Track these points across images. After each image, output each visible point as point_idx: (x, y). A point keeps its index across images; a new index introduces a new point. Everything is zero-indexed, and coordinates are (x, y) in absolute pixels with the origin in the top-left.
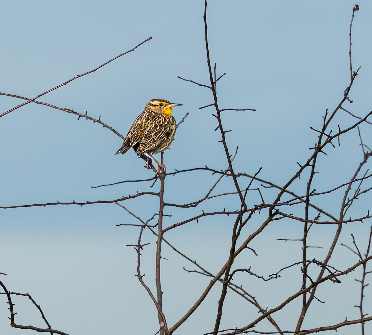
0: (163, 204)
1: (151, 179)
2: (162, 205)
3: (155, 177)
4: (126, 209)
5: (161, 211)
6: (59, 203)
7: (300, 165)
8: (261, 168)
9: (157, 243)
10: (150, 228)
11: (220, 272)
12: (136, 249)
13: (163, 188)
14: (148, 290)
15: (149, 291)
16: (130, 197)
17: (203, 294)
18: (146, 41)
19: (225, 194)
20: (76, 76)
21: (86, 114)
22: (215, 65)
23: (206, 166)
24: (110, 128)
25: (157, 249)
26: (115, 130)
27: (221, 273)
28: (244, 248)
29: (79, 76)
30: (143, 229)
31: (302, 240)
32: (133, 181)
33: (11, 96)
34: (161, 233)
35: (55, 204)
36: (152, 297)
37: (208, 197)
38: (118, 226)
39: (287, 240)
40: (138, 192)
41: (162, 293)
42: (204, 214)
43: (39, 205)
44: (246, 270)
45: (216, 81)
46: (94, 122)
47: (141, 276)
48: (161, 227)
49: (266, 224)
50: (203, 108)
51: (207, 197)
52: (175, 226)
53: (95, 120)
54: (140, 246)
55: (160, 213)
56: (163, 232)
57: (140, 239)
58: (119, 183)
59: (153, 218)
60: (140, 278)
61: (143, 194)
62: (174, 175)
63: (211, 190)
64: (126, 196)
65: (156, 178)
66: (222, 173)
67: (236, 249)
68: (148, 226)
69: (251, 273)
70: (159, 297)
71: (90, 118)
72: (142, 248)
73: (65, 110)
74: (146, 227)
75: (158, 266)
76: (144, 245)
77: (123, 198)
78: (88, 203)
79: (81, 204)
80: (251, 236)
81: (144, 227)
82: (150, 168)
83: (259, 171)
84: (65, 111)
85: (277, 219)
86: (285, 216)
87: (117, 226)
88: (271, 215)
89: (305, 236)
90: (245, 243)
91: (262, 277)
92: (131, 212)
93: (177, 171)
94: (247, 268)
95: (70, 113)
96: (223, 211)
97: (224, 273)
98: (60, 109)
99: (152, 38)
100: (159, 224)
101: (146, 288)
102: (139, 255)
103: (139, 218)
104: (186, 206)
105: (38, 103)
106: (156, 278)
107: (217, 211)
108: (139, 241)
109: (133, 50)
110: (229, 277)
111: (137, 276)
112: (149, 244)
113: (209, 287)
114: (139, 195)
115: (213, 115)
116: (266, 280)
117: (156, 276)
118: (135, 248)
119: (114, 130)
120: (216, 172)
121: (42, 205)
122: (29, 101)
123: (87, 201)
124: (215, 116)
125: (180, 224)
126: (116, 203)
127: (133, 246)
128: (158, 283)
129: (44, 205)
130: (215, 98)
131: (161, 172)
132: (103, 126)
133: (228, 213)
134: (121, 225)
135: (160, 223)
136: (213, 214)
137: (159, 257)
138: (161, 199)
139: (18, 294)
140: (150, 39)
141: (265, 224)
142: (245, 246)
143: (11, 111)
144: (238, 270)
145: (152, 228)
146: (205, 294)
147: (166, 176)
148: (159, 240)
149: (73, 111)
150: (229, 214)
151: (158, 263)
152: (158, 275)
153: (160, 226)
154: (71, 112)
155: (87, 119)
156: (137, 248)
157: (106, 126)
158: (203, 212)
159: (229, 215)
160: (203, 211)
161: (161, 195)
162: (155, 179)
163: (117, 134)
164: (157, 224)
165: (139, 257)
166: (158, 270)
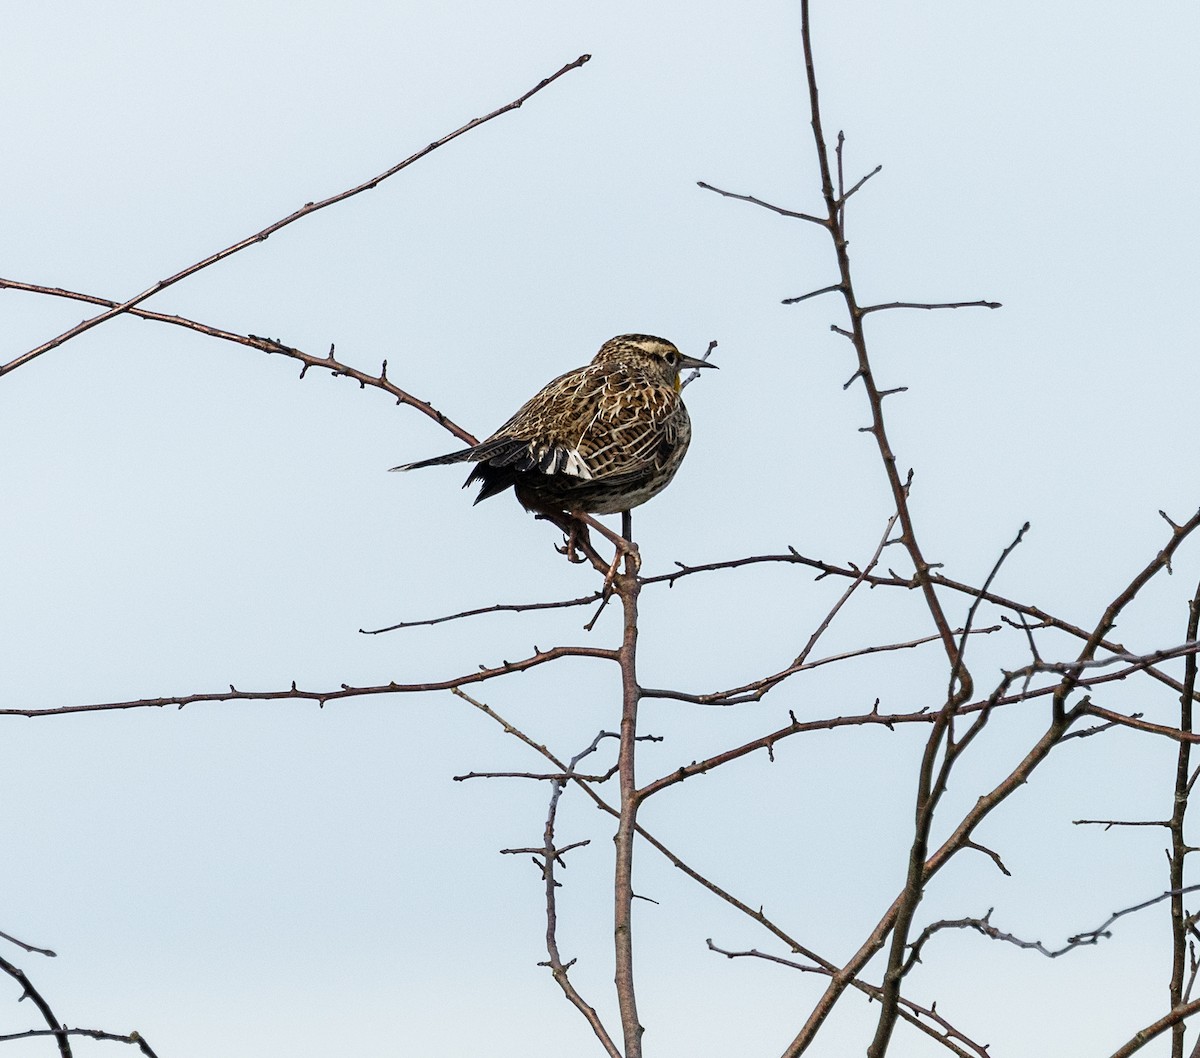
0: (634, 694)
1: (587, 601)
2: (632, 697)
3: (601, 591)
4: (493, 715)
5: (629, 720)
6: (236, 695)
7: (1171, 522)
8: (1027, 526)
9: (616, 839)
10: (587, 783)
11: (866, 943)
12: (539, 864)
13: (631, 631)
14: (591, 1015)
15: (594, 1020)
16: (509, 668)
17: (805, 1028)
18: (568, 68)
19: (871, 650)
20: (300, 207)
21: (331, 354)
22: (841, 138)
23: (791, 548)
24: (425, 407)
25: (618, 864)
26: (443, 414)
27: (871, 944)
28: (957, 847)
29: (312, 207)
30: (561, 788)
31: (1166, 824)
32: (519, 609)
33: (45, 291)
34: (631, 800)
35: (222, 698)
36: (608, 1045)
37: (806, 662)
38: (461, 779)
39: (1111, 823)
40: (536, 648)
41: (642, 1030)
42: (797, 727)
43: (161, 703)
44: (975, 924)
45: (844, 197)
46: (362, 387)
47: (564, 962)
48: (629, 780)
49: (1041, 752)
50: (797, 300)
51: (799, 661)
52: (683, 774)
53: (364, 377)
54: (552, 854)
55: (626, 725)
56: (638, 798)
57: (550, 824)
58: (463, 615)
59: (593, 749)
60: (560, 973)
61: (555, 654)
62: (671, 585)
63: (814, 638)
64: (490, 666)
65: (605, 595)
66: (855, 573)
67: (933, 847)
68: (578, 779)
69: (993, 933)
70: (631, 1045)
71: (348, 372)
72: (560, 861)
73: (252, 341)
74: (571, 782)
75: (623, 928)
76: (571, 847)
77: (481, 671)
78: (349, 692)
79: (323, 698)
80: (986, 802)
81: (562, 781)
82: (581, 555)
83: (1019, 539)
84: (248, 344)
85: (1082, 734)
86: (1114, 719)
87: (456, 779)
88: (1062, 719)
89: (1180, 808)
90: (963, 830)
91: (1039, 943)
92: (512, 724)
93: (682, 569)
94: (979, 916)
95: (269, 351)
96: (868, 711)
97: (881, 945)
98: (230, 337)
99: (589, 57)
100: (622, 768)
101: (584, 1008)
102: (552, 884)
103: (543, 750)
104: (721, 697)
105: (145, 317)
106: (618, 972)
107: (844, 715)
108: (549, 834)
109: (519, 103)
110: (908, 952)
111: (548, 964)
112: (589, 842)
113: (827, 999)
114: (541, 658)
115: (834, 328)
116: (1054, 955)
117: (618, 964)
118: (535, 860)
119: (438, 413)
120: (830, 570)
121: (174, 701)
122: (115, 309)
123: (343, 686)
124: (844, 332)
125: (703, 768)
126: (455, 693)
127: (524, 851)
128: (625, 994)
129: (182, 702)
130: (843, 260)
131: (621, 570)
132: (397, 399)
133: (889, 722)
134: (472, 775)
135: (626, 765)
136: (831, 724)
137: (625, 894)
138: (627, 673)
139: (100, 1035)
140: (582, 60)
141: (1038, 752)
142: (962, 840)
143: (54, 344)
144: (943, 924)
145: (593, 786)
146: (810, 1026)
147: (643, 587)
148: (623, 830)
149: (282, 343)
150: (893, 724)
151: (622, 915)
152: (623, 961)
153: (625, 777)
154: (273, 348)
155: (333, 374)
156: (542, 860)
157: (408, 398)
158: (794, 720)
159: (892, 729)
160: (791, 712)
161: (625, 657)
162: (601, 600)
163: (451, 430)
164: (616, 768)
165: (550, 894)
166: (624, 944)
